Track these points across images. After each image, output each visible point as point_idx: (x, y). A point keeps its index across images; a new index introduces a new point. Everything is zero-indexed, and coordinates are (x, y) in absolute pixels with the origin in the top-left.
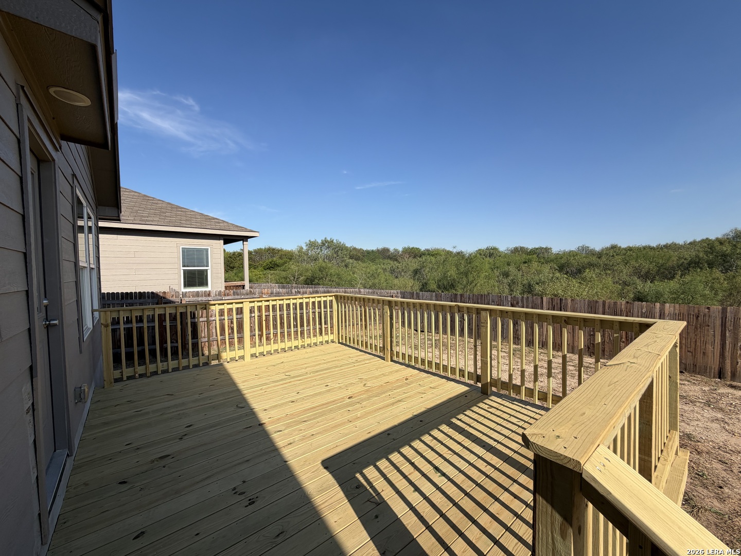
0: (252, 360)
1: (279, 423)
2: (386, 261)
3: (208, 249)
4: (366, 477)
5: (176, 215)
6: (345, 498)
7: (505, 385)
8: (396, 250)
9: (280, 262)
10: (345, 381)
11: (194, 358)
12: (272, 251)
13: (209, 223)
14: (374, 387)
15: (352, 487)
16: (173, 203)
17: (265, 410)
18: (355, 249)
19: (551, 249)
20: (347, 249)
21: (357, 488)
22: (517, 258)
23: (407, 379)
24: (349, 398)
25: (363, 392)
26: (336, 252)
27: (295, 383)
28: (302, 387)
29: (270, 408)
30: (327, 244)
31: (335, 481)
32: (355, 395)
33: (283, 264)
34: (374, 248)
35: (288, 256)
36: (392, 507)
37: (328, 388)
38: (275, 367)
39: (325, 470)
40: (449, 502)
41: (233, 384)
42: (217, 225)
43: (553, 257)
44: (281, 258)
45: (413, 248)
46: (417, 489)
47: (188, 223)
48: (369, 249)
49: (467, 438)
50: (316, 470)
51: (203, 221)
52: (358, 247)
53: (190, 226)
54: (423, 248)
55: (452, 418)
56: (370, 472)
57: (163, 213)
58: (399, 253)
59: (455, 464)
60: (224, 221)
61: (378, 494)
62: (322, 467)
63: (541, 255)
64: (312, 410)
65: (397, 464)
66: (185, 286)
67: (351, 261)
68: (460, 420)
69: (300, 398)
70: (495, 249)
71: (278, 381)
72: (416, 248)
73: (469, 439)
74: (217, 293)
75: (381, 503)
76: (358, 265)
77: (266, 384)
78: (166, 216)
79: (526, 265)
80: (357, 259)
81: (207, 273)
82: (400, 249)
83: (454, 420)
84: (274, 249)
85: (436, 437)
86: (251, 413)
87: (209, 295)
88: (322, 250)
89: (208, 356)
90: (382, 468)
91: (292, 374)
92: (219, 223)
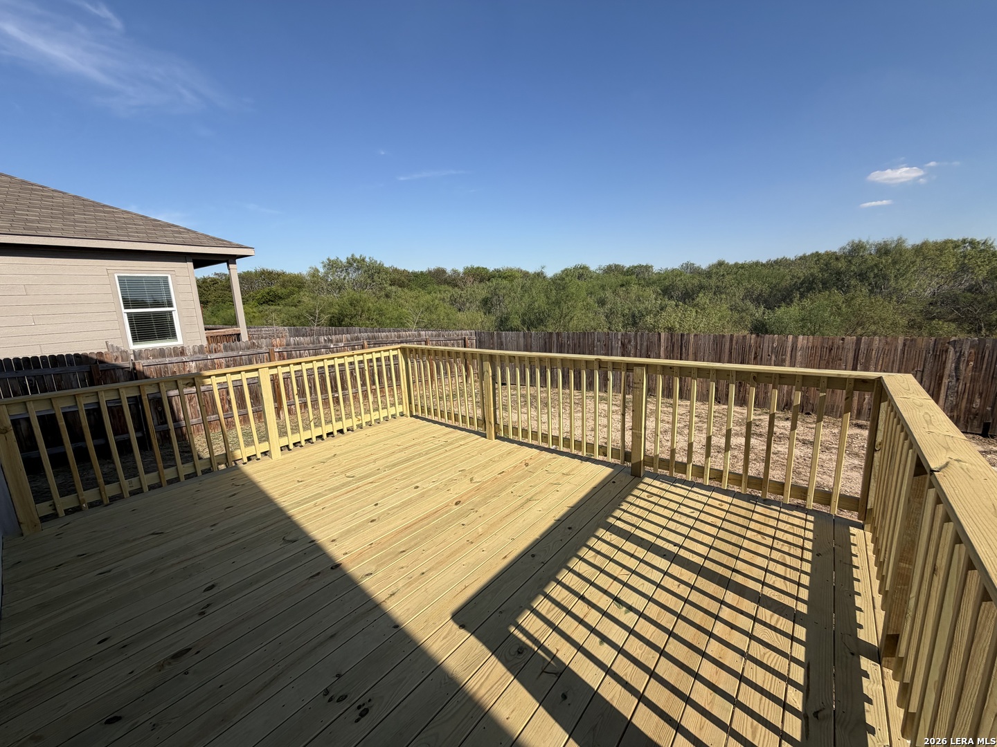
0: (283, 457)
1: (363, 561)
2: (443, 287)
3: (167, 277)
4: (527, 632)
5: (96, 219)
6: (508, 673)
7: (665, 464)
8: (455, 271)
9: (283, 291)
10: (443, 477)
11: (186, 465)
12: (268, 276)
13: (162, 233)
14: (486, 482)
15: (512, 653)
16: (85, 197)
17: (333, 541)
18: (396, 270)
19: (652, 267)
20: (386, 271)
21: (519, 653)
22: (613, 280)
23: (527, 465)
24: (456, 504)
25: (473, 492)
26: (371, 276)
27: (367, 487)
28: (380, 494)
29: (341, 536)
30: (355, 263)
31: (484, 647)
32: (464, 498)
33: (288, 296)
34: (424, 269)
35: (296, 283)
36: (580, 675)
37: (419, 491)
38: (326, 464)
39: (462, 631)
40: (653, 651)
41: (266, 500)
42: (177, 237)
43: (655, 277)
44: (283, 286)
45: (478, 268)
46: (604, 639)
47: (121, 232)
48: (416, 270)
49: (638, 546)
50: (448, 634)
51: (149, 229)
52: (401, 267)
53: (126, 238)
54: (491, 267)
55: (607, 517)
56: (530, 622)
57: (69, 214)
58: (459, 275)
59: (639, 589)
60: (189, 230)
61: (554, 657)
62: (456, 626)
63: (639, 274)
64: (408, 531)
65: (562, 603)
66: (135, 340)
67: (394, 288)
68: (619, 519)
69: (383, 513)
70: (585, 268)
71: (337, 488)
72: (483, 268)
73: (642, 547)
74: (197, 350)
75: (563, 672)
76: (403, 294)
77: (320, 495)
78: (75, 221)
79: (624, 289)
80: (402, 285)
81: (172, 317)
82: (461, 270)
83: (611, 520)
84: (270, 273)
85: (599, 549)
86: (314, 548)
87: (182, 353)
88: (348, 274)
89: (210, 459)
90: (544, 613)
91: (358, 472)
92: (180, 233)
